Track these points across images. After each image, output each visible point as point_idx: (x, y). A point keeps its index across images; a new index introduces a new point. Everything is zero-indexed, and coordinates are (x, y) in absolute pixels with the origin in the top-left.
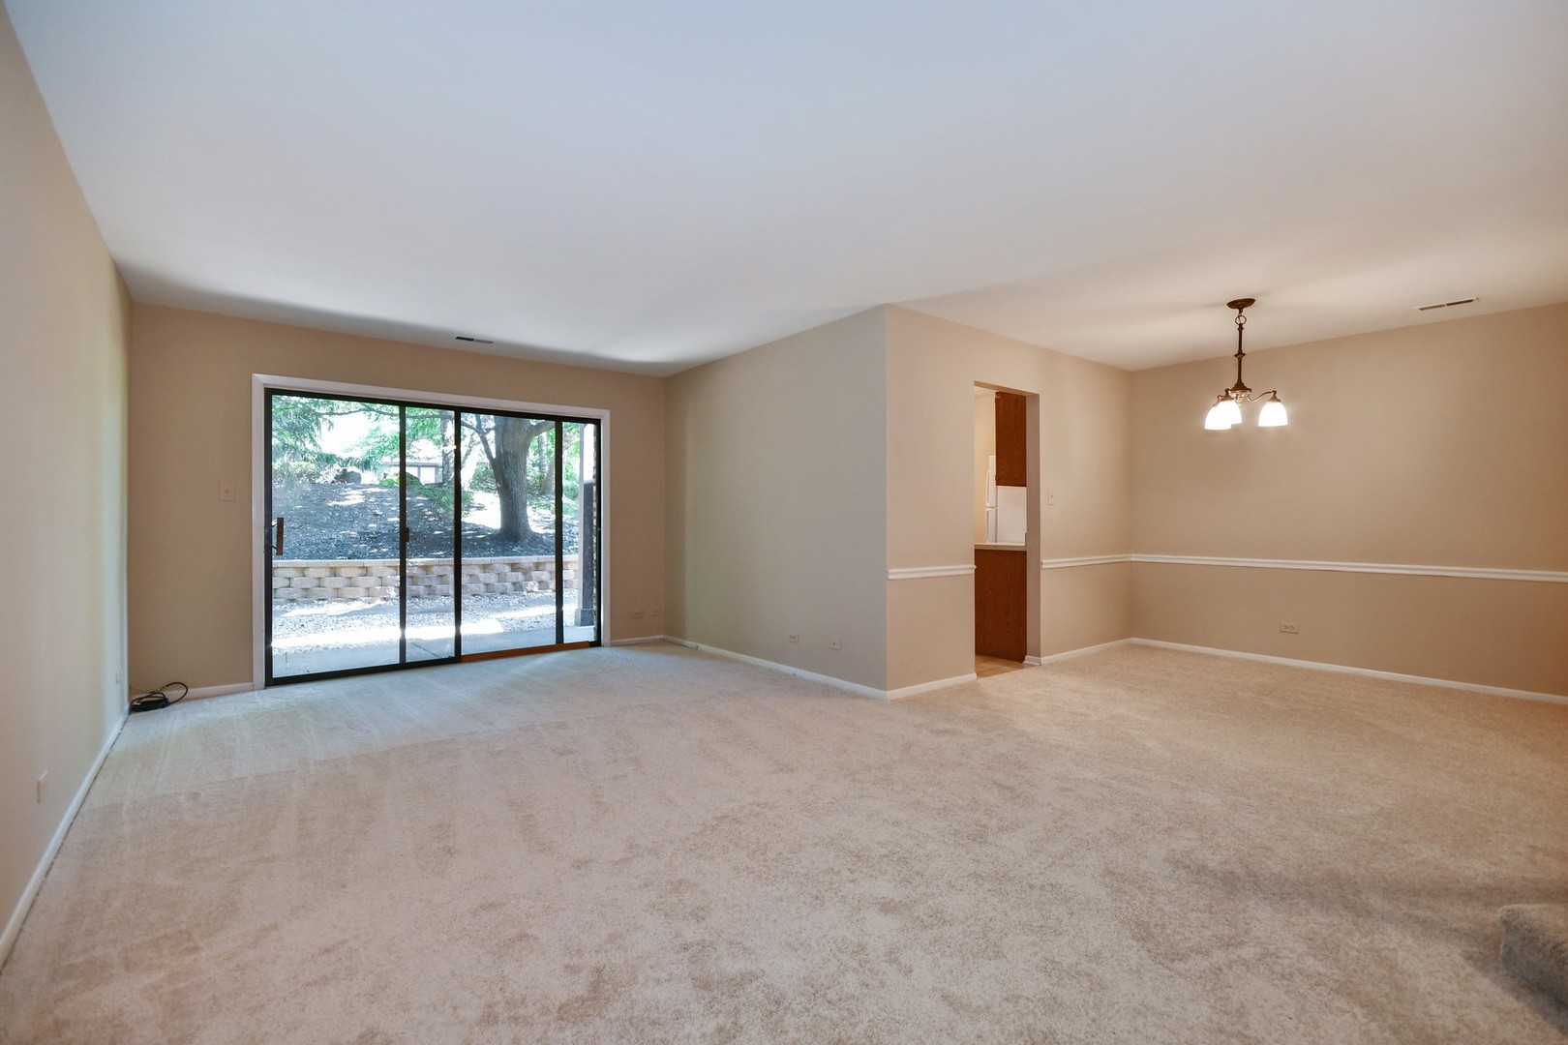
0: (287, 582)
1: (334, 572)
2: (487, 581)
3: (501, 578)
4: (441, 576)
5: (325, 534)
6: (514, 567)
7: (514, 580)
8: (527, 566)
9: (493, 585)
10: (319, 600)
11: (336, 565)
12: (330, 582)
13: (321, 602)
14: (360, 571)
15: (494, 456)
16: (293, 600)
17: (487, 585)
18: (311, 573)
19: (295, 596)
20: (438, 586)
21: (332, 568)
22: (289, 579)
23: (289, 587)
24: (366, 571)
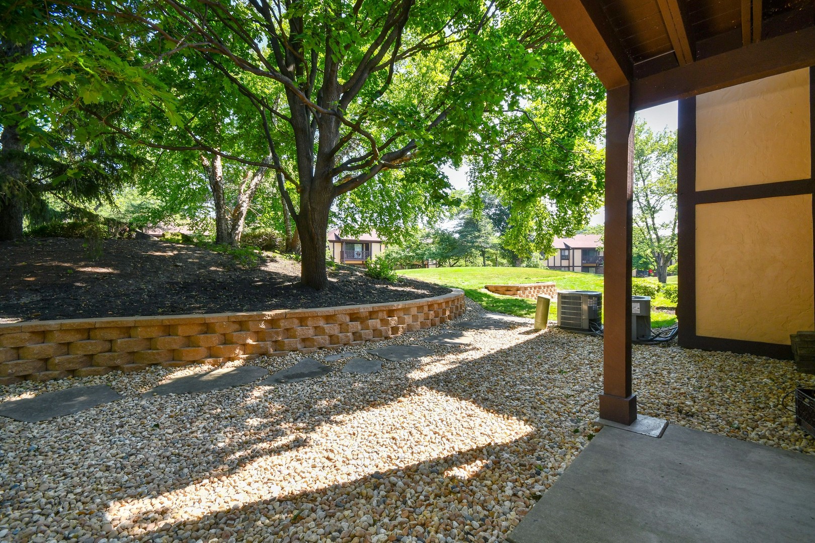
0: (107, 346)
1: (169, 330)
2: (332, 333)
3: (343, 328)
4: (287, 330)
5: (131, 284)
6: (354, 317)
7: (355, 330)
8: (364, 315)
9: (338, 337)
10: (150, 366)
11: (172, 323)
12: (165, 343)
13: (153, 368)
14: (200, 328)
15: (297, 210)
16: (116, 368)
17: (331, 336)
18: (141, 333)
19: (118, 362)
20: (286, 341)
21: (166, 326)
22: (111, 341)
23: (110, 351)
24: (208, 328)
